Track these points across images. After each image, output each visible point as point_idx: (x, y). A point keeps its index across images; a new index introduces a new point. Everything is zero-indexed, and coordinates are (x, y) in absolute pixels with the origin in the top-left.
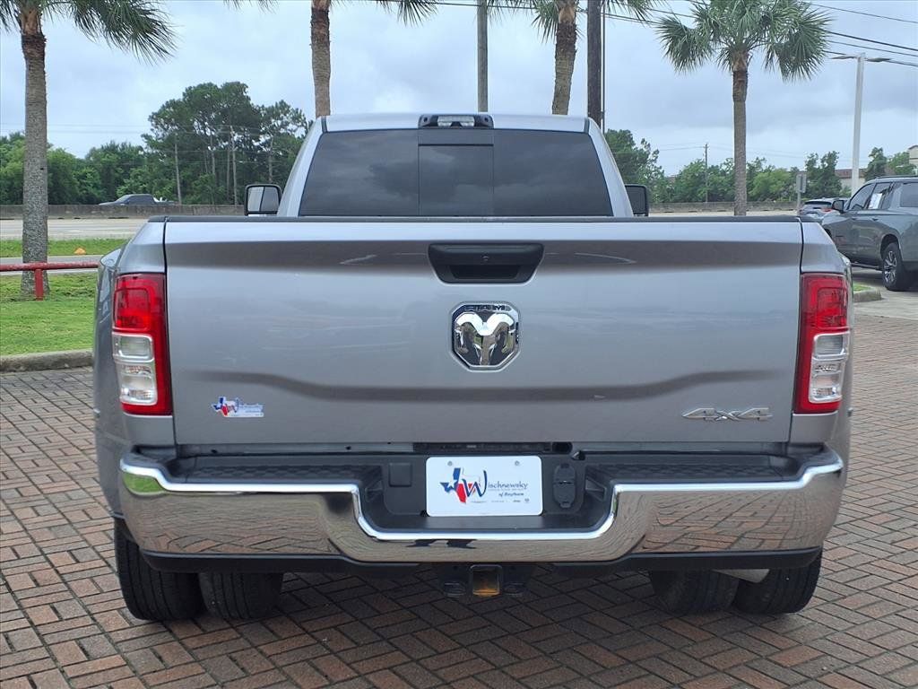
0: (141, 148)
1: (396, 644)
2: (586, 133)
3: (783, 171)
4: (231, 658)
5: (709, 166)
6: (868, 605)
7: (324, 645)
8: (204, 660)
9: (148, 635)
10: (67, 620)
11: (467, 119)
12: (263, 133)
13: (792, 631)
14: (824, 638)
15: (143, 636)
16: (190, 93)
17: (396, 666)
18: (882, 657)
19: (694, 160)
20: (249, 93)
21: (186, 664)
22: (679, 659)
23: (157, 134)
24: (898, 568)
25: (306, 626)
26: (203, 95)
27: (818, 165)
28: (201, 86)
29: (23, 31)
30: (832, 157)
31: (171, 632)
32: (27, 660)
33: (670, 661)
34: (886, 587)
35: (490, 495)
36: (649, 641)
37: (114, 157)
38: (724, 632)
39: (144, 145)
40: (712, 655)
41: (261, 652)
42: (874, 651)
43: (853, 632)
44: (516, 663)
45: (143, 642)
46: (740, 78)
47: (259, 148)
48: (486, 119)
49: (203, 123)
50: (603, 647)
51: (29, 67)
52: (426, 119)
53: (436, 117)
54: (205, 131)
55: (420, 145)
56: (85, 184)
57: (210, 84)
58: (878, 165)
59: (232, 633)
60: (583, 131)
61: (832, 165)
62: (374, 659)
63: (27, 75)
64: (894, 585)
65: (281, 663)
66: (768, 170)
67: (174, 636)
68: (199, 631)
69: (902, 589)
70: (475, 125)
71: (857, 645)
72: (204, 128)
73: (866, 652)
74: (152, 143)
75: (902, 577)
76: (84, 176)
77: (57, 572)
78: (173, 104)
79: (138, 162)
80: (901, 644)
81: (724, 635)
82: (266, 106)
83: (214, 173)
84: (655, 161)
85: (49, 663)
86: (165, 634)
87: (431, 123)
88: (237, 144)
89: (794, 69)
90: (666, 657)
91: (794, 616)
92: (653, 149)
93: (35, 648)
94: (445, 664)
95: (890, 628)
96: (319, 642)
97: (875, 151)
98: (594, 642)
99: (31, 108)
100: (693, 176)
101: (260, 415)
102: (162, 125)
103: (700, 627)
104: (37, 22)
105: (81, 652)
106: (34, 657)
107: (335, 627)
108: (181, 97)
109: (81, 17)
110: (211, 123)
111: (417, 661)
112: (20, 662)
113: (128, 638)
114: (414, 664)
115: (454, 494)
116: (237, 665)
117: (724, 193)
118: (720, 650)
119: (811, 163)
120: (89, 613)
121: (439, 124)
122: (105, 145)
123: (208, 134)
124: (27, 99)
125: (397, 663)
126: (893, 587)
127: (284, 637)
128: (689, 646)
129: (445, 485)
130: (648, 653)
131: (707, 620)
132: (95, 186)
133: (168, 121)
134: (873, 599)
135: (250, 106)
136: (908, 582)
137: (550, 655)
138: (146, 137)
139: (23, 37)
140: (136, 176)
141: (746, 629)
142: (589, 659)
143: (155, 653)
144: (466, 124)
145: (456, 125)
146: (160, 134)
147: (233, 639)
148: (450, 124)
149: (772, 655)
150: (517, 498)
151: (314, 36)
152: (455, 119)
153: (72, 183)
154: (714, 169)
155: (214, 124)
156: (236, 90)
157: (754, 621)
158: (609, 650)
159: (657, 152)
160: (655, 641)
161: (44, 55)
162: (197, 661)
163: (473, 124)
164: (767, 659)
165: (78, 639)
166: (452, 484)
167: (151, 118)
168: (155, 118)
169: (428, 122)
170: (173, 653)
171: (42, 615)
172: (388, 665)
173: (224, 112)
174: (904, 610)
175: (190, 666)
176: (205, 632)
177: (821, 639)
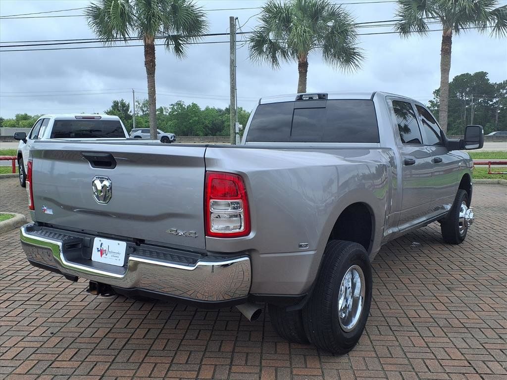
11: (315, 96)
12: (495, 97)
16: (456, 79)
20: (488, 77)
26: (463, 79)
28: (462, 75)
35: (109, 255)
39: (430, 106)
47: (492, 105)
48: (324, 95)
49: (462, 94)
53: (302, 96)
54: (463, 98)
55: (295, 109)
57: (467, 74)
60: (370, 98)
70: (319, 99)
72: (462, 96)
74: (434, 105)
82: (498, 83)
83: (465, 119)
87: (299, 98)
88: (480, 103)
101: (52, 213)
102: (440, 96)
104: (305, 57)
115: (99, 252)
121: (304, 99)
129: (98, 249)
135: (488, 83)
138: (431, 102)
144: (315, 98)
145: (311, 99)
146: (438, 100)
148: (308, 98)
150: (117, 258)
152: (310, 96)
155: (467, 94)
156: (481, 76)
161: (306, 71)
166: (99, 249)
167: (434, 93)
168: (437, 92)
173: (474, 88)
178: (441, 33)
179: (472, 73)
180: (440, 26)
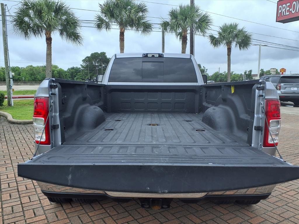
0: (80, 68)
1: (130, 213)
2: (190, 59)
3: (238, 74)
4: (79, 217)
5: (220, 73)
6: (277, 202)
7: (108, 213)
8: (70, 217)
9: (55, 208)
10: (32, 202)
11: (156, 54)
13: (254, 211)
14: (264, 213)
15: (53, 208)
16: (92, 55)
17: (130, 221)
18: (284, 221)
19: (216, 72)
20: (106, 55)
21: (64, 219)
22: (219, 221)
23: (84, 64)
24: (284, 188)
25: (103, 206)
26: (95, 55)
27: (247, 73)
28: (95, 53)
29: (46, 37)
30: (251, 71)
31: (62, 206)
32: (16, 216)
33: (216, 221)
34: (281, 195)
36: (209, 214)
37: (74, 70)
38: (233, 211)
39: (81, 67)
40: (230, 219)
41: (88, 215)
42: (281, 219)
43: (274, 211)
44: (168, 221)
45: (53, 211)
46: (229, 50)
48: (162, 55)
50: (195, 216)
51: (47, 46)
52: (144, 55)
53: (147, 54)
55: (143, 62)
56: (67, 77)
57: (97, 53)
58: (262, 73)
59: (81, 208)
60: (189, 58)
61: (251, 73)
62: (123, 219)
63: (47, 48)
64: (284, 194)
65: (93, 220)
66: (235, 74)
67: (63, 208)
68: (70, 207)
69: (286, 196)
70: (159, 56)
71: (276, 216)
72: (95, 63)
73: (278, 219)
74: (83, 67)
75: (286, 192)
76: (67, 75)
77: (34, 185)
78: (88, 57)
79: (80, 72)
80: (290, 216)
81: (233, 212)
84: (206, 72)
85: (22, 218)
86: (60, 208)
87: (146, 56)
88: (103, 67)
89: (243, 47)
90: (215, 220)
91: (254, 205)
92: (206, 69)
93: (20, 212)
94: (145, 221)
95: (285, 210)
96: (107, 212)
97: (261, 70)
98: (192, 213)
99: (48, 56)
100: (216, 75)
102: (85, 63)
103: (225, 209)
104: (50, 34)
105: (33, 214)
106: (19, 215)
107: (112, 206)
108: (90, 56)
109: (61, 34)
110: (97, 62)
111: (136, 220)
112: (14, 217)
113: (49, 209)
114: (135, 221)
116: (80, 219)
117: (223, 80)
118: (232, 217)
119: (245, 73)
120: (39, 199)
121: (148, 56)
122: (71, 67)
123: (96, 65)
124: (47, 54)
125: (130, 220)
126: (284, 195)
127: (96, 210)
128: (222, 216)
130: (209, 218)
131: (227, 206)
132: (69, 77)
133: (87, 61)
134: (278, 199)
135: (106, 58)
136: (288, 193)
137: (178, 218)
138: (81, 65)
139: (46, 38)
140: (79, 75)
141: (240, 209)
142: (191, 220)
143: (56, 214)
144: (156, 56)
145: (153, 56)
146: (85, 65)
147: (81, 210)
148: (151, 56)
149: (249, 220)
151: (120, 39)
152: (153, 55)
153: (64, 77)
154: (221, 74)
155: (98, 62)
156: (103, 54)
157: (242, 207)
158: (197, 217)
159: (207, 70)
160: (211, 214)
161: (51, 43)
162: (68, 218)
163: (158, 56)
164: (247, 221)
165: (34, 209)
167: (83, 61)
168: (84, 61)
169: (145, 55)
170: (62, 215)
171: (25, 200)
172: (127, 221)
173: (100, 59)
174: (288, 203)
175: (65, 220)
176: (72, 207)
177: (264, 214)
178: (119, 31)
179: (99, 53)
180: (118, 27)
